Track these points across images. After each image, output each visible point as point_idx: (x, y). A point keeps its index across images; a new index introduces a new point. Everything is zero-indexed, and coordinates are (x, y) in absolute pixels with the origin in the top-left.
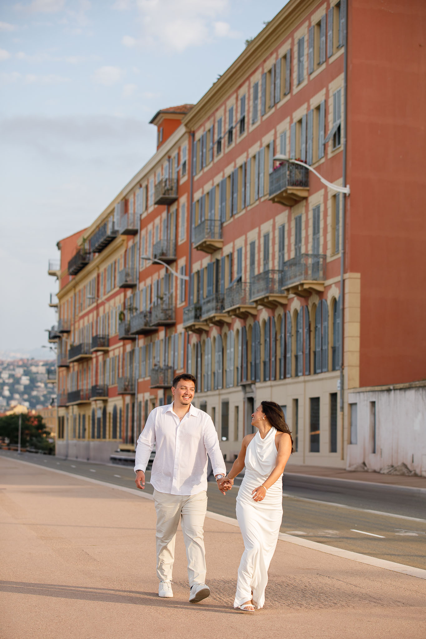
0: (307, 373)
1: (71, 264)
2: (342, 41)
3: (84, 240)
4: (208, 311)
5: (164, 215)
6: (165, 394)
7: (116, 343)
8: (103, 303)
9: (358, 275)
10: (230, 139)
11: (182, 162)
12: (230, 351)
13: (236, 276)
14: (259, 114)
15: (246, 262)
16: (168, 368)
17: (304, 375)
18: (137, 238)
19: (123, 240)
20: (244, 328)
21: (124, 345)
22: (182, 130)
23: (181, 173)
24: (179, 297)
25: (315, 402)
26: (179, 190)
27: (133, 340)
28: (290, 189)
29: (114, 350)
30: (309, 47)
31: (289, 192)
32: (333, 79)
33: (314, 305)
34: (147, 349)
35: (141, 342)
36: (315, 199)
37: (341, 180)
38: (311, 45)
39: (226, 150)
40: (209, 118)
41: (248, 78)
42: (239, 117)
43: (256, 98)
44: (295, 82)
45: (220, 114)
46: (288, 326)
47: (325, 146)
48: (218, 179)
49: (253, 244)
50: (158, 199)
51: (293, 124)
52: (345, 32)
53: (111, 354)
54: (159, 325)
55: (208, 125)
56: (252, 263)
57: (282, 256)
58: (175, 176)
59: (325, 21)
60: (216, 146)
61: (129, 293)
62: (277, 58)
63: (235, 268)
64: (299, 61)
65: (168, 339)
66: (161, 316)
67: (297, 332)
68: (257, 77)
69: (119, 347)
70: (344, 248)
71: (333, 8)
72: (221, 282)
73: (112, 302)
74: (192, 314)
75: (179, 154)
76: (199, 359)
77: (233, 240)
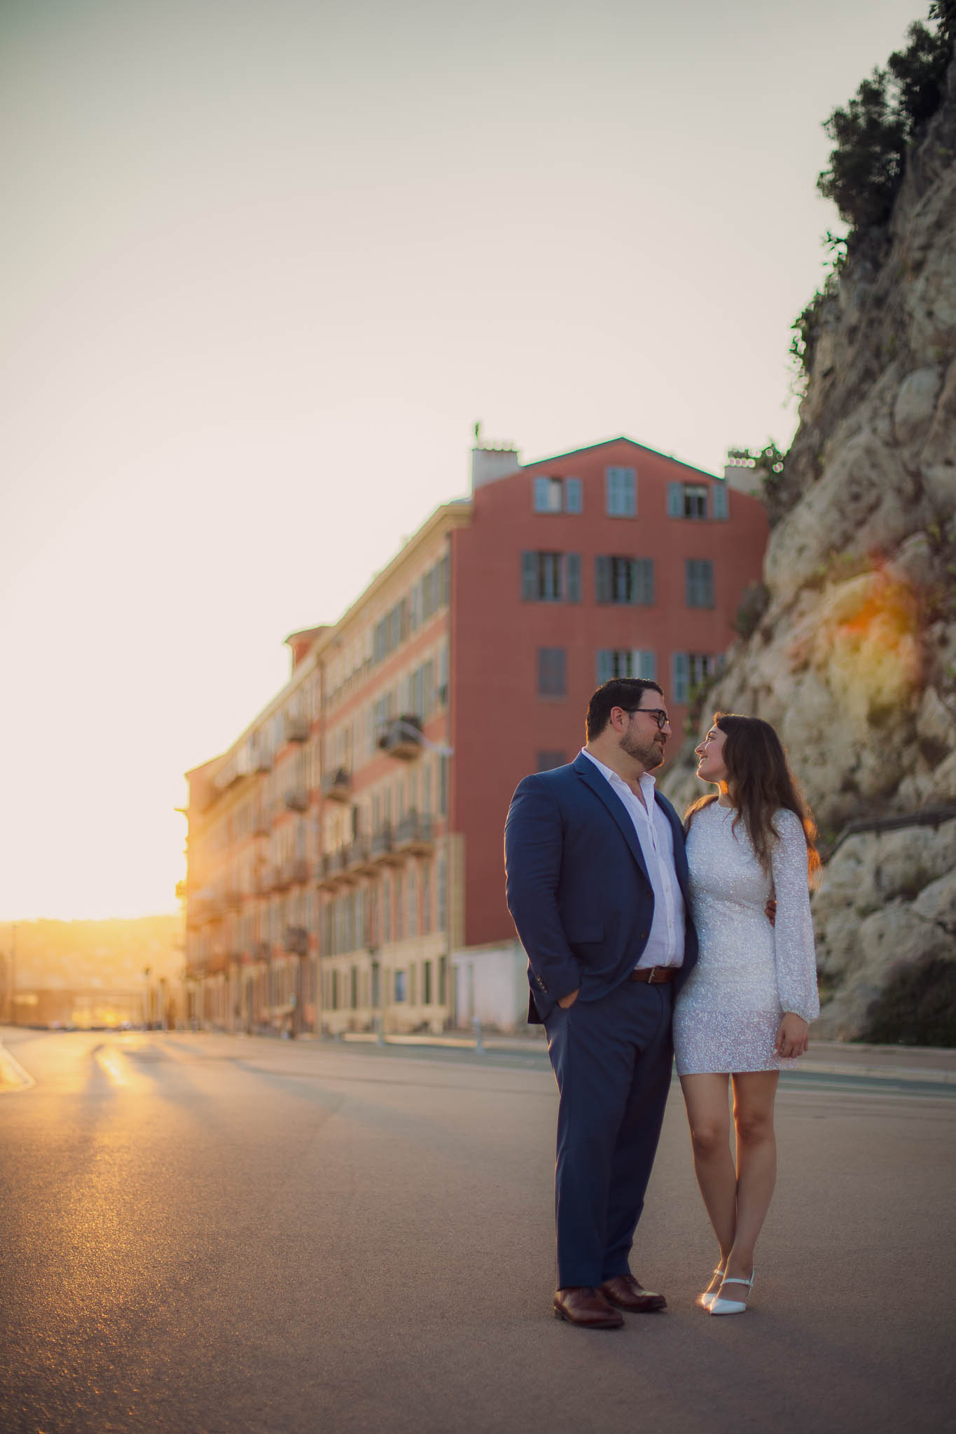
0: (420, 935)
2: (448, 598)
5: (297, 754)
6: (300, 959)
7: (249, 901)
9: (462, 836)
11: (314, 696)
16: (301, 929)
17: (417, 937)
19: (257, 779)
21: (259, 904)
23: (313, 709)
26: (311, 728)
27: (268, 897)
29: (247, 909)
34: (282, 907)
35: (276, 900)
36: (425, 758)
40: (338, 653)
41: (373, 617)
43: (379, 640)
44: (412, 631)
45: (348, 651)
47: (435, 704)
50: (288, 734)
52: (450, 589)
53: (245, 913)
54: (292, 881)
56: (377, 818)
58: (308, 712)
60: (344, 685)
64: (416, 610)
65: (301, 897)
66: (293, 870)
68: (381, 618)
69: (253, 905)
73: (245, 852)
74: (321, 874)
76: (331, 921)
77: (359, 791)
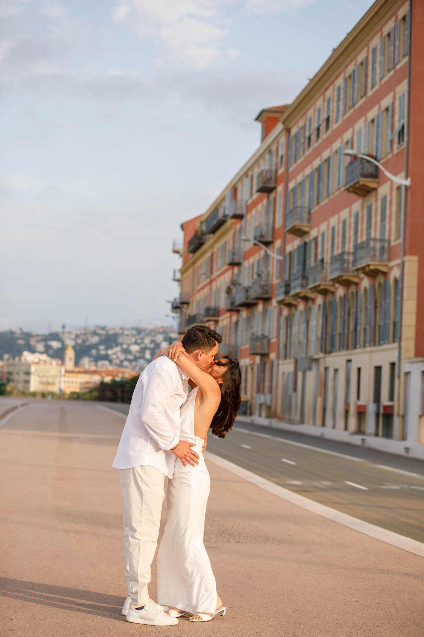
0: (372, 344)
1: (190, 243)
2: (407, 51)
3: (202, 223)
4: (295, 287)
5: (265, 201)
6: (261, 360)
7: (224, 314)
8: (215, 279)
9: (416, 258)
10: (318, 136)
11: (280, 154)
12: (313, 323)
13: (319, 257)
14: (341, 113)
15: (327, 245)
16: (264, 336)
17: (370, 346)
18: (243, 221)
19: (232, 224)
20: (324, 303)
21: (231, 316)
22: (280, 127)
23: (279, 164)
24: (275, 274)
25: (378, 370)
26: (277, 180)
27: (238, 311)
28: (363, 181)
29: (223, 320)
30: (381, 55)
31: (361, 183)
32: (399, 82)
33: (380, 284)
34: (249, 319)
35: (244, 314)
36: (383, 190)
37: (403, 174)
38: (383, 54)
39: (314, 145)
40: (302, 117)
41: (333, 82)
42: (325, 116)
43: (339, 99)
44: (370, 86)
45: (310, 113)
46: (359, 303)
47: (392, 142)
48: (308, 171)
49: (333, 229)
50: (259, 187)
51: (367, 123)
52: (409, 42)
53: (221, 324)
54: (258, 299)
55: (301, 123)
56: (333, 246)
57: (356, 240)
58: (274, 168)
59: (393, 33)
60: (307, 141)
61: (236, 270)
62: (355, 65)
63: (319, 250)
64: (373, 68)
65: (265, 311)
66: (259, 291)
67: (366, 308)
68: (340, 82)
69: (226, 318)
70: (405, 234)
71: (400, 21)
72: (308, 262)
73: (222, 278)
74: (283, 290)
75: (277, 149)
76: (289, 330)
77: (318, 225)
